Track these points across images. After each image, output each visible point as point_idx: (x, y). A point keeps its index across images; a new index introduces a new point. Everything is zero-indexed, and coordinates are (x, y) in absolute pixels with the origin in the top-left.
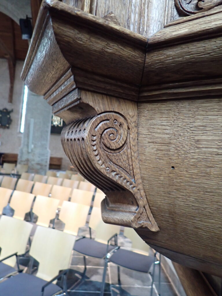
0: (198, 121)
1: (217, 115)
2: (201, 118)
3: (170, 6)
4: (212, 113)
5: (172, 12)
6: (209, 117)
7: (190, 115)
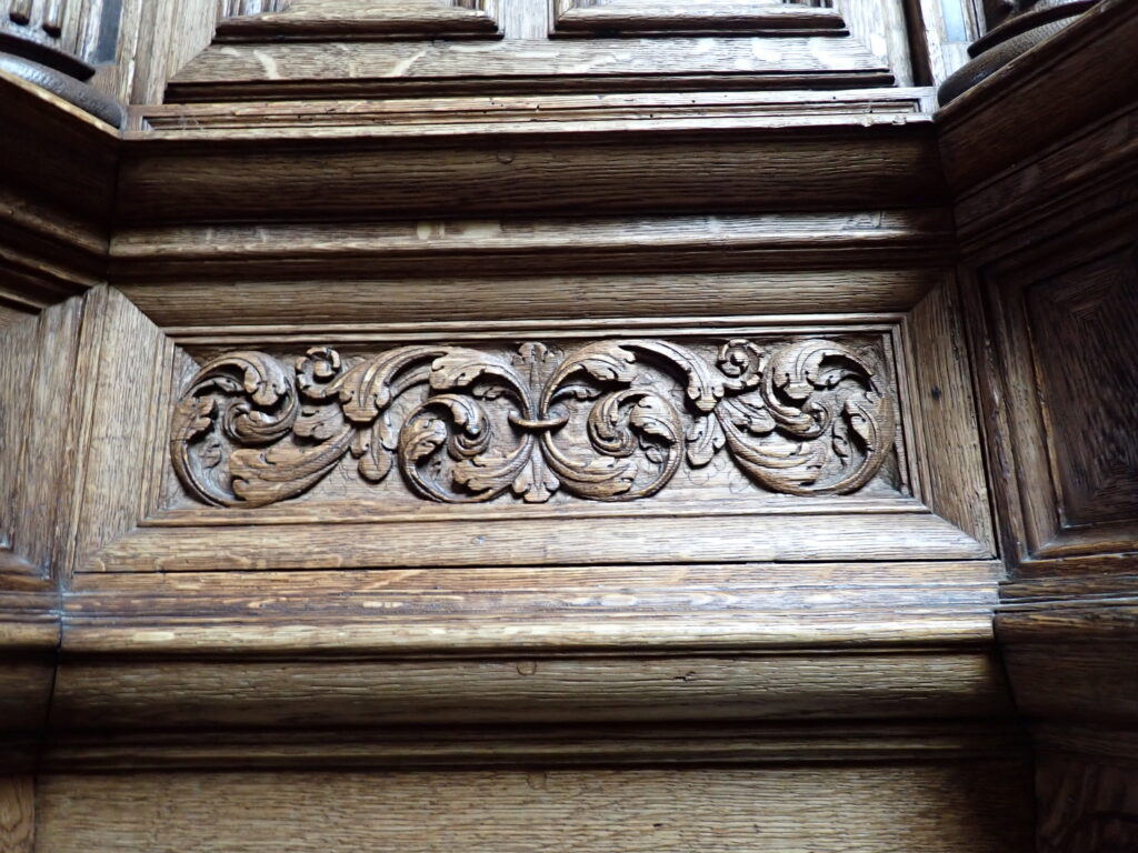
0: (227, 833)
1: (274, 819)
2: (234, 826)
3: (158, 465)
4: (261, 813)
5: (164, 482)
6: (253, 822)
7: (205, 817)
